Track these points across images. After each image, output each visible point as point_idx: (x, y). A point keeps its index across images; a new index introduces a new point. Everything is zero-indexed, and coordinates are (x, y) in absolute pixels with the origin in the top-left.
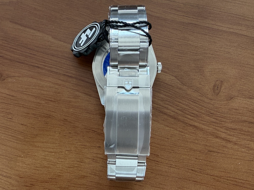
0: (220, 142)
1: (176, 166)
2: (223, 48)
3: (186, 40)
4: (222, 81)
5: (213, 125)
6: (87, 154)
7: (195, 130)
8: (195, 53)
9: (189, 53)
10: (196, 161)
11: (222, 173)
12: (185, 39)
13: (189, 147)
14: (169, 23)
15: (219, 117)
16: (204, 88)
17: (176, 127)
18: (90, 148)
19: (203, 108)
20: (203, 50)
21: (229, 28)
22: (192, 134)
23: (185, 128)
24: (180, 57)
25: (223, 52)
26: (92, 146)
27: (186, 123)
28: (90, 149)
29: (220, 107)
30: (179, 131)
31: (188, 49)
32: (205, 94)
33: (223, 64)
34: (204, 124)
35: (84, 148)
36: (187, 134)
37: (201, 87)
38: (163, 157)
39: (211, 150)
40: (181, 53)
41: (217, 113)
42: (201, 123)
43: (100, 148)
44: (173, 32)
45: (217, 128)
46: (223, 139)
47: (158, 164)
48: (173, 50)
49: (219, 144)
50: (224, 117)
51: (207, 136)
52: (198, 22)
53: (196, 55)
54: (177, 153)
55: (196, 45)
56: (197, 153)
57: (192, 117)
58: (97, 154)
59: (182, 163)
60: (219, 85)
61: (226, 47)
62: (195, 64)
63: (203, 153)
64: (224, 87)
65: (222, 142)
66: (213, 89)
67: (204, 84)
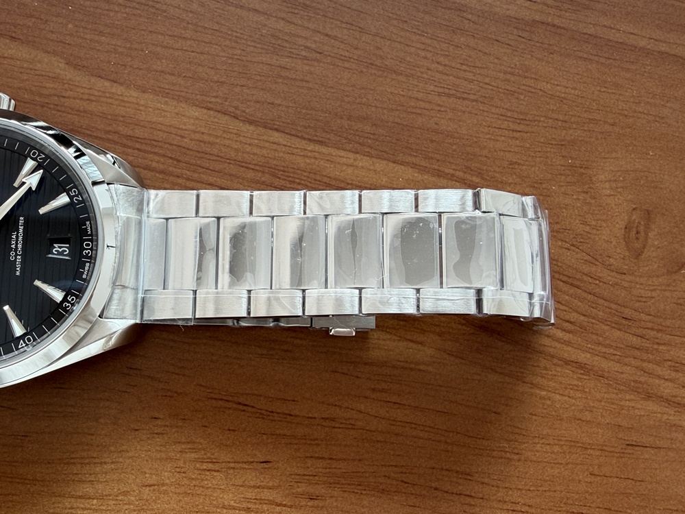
0: (659, 412)
1: (529, 506)
2: (642, 105)
3: (531, 78)
4: (647, 211)
5: (635, 358)
6: (223, 491)
7: (579, 379)
8: (561, 119)
9: (542, 119)
10: (591, 482)
12: (526, 74)
13: (566, 435)
14: (473, 19)
15: (648, 328)
16: (596, 234)
17: (521, 372)
18: (234, 468)
19: (601, 301)
20: (586, 111)
21: (656, 40)
22: (572, 392)
23: (550, 373)
24: (518, 135)
25: (643, 116)
26: (238, 462)
27: (553, 357)
28: (232, 471)
29: (649, 295)
30: (532, 384)
31: (540, 107)
32: (601, 255)
34: (607, 356)
35: (209, 470)
36: (557, 392)
37: (588, 233)
38: (486, 480)
39: (636, 441)
40: (518, 122)
41: (643, 316)
42: (597, 353)
43: (270, 465)
44: (487, 51)
45: (645, 364)
46: (668, 401)
47: (471, 505)
48: (493, 111)
49: (656, 417)
50: (664, 329)
51: (620, 396)
52: (564, 20)
53: (565, 128)
54: (531, 461)
55: (563, 95)
56: (591, 455)
57: (568, 334)
58: (259, 488)
59: (548, 494)
60: (642, 223)
61: (652, 101)
62: (563, 156)
63: (612, 452)
64: (656, 230)
65: (665, 413)
66: (624, 238)
67: (597, 223)
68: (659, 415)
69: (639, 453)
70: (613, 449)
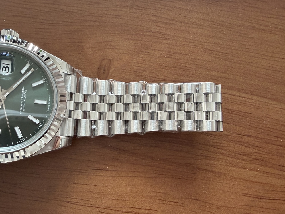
1: (43, 198)
2: (110, 11)
3: (57, 5)
4: (110, 60)
8: (70, 21)
9: (61, 22)
11: (114, 201)
12: (55, 3)
20: (82, 17)
24: (47, 30)
25: (110, 16)
31: (60, 17)
33: (111, 33)
39: (97, 168)
40: (49, 24)
46: (114, 148)
48: (38, 21)
53: (71, 25)
55: (71, 10)
60: (107, 66)
61: (115, 8)
62: (70, 38)
63: (85, 173)
64: (114, 68)
65: (112, 154)
66: (97, 74)
67: (85, 67)
68: (109, 155)
69: (98, 173)
70: (85, 171)
